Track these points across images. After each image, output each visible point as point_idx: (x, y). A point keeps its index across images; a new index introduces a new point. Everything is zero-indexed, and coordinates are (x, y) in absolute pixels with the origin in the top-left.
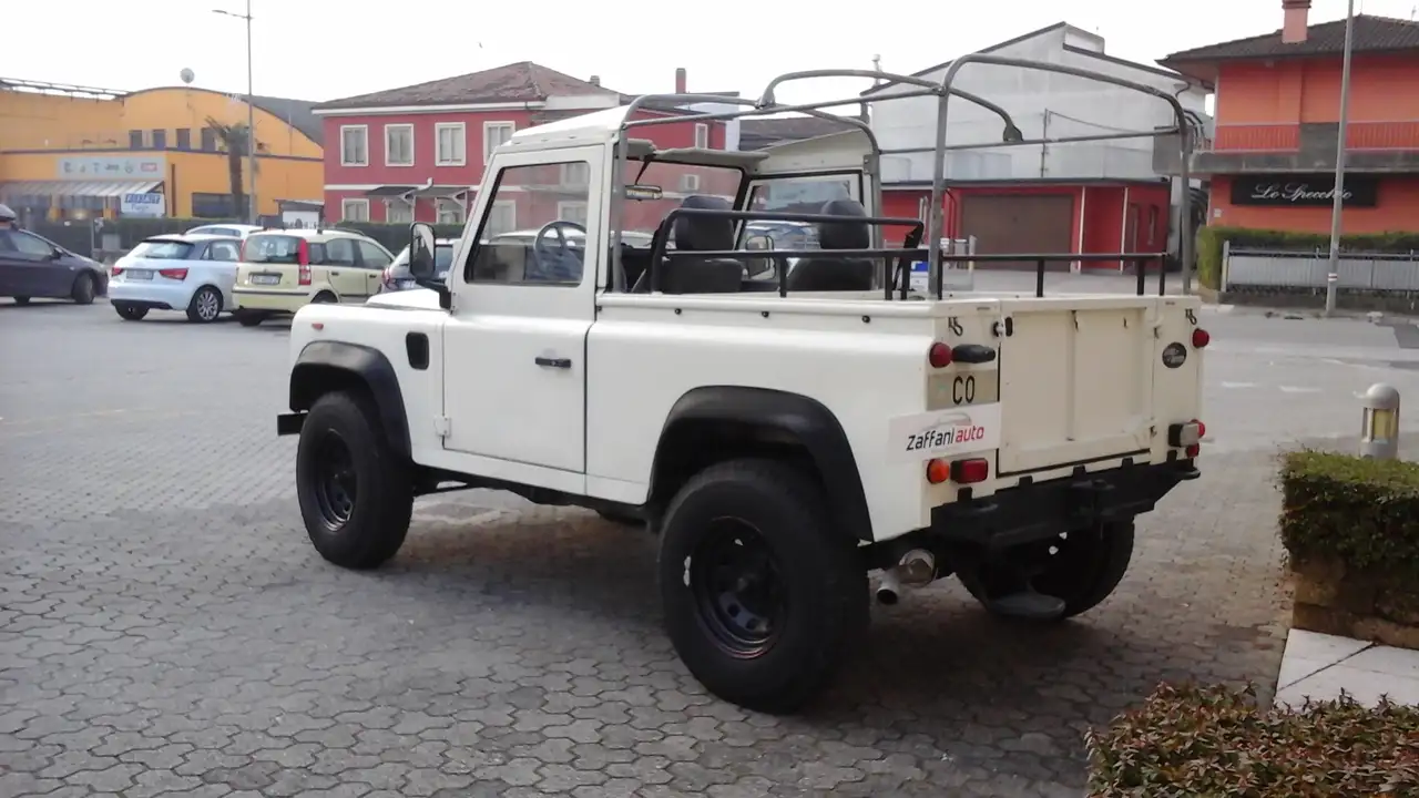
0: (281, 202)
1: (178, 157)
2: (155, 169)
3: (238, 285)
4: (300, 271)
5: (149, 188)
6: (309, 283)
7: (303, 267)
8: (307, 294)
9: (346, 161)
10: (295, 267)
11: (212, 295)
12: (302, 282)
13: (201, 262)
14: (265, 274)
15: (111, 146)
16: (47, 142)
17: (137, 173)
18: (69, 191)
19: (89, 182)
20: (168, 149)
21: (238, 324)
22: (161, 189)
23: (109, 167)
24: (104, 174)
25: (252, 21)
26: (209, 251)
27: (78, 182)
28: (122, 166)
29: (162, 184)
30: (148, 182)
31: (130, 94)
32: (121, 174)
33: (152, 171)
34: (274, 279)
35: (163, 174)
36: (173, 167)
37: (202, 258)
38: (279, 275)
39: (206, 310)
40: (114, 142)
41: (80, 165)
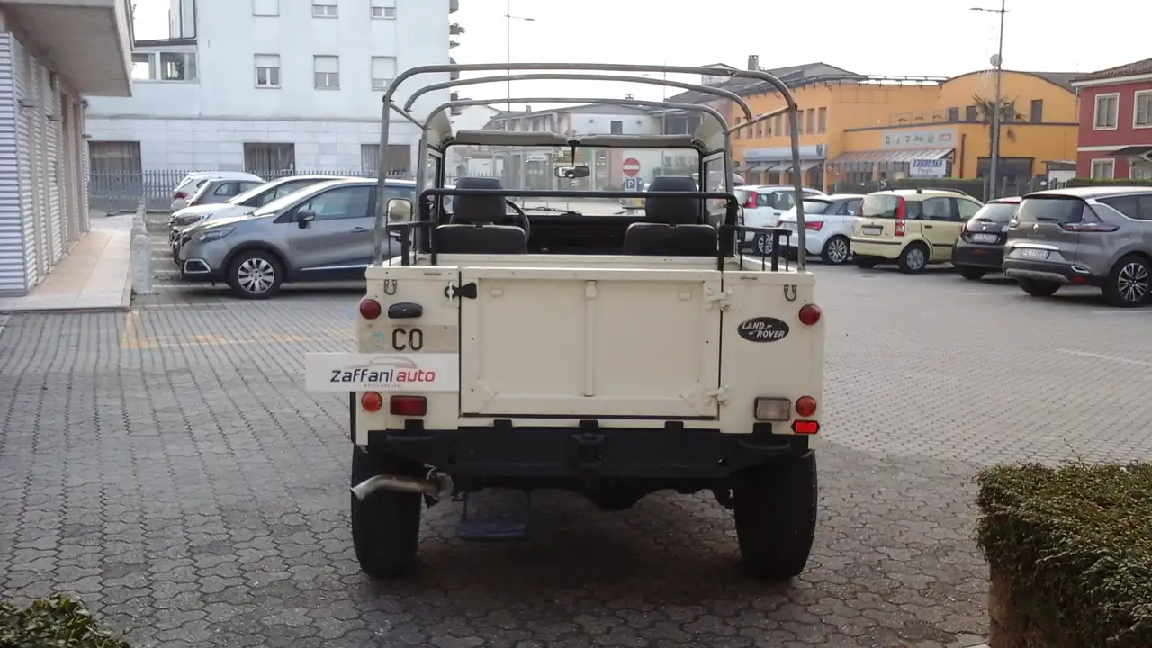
0: (1048, 163)
1: (969, 128)
2: (949, 140)
3: (855, 236)
4: (897, 224)
5: (943, 154)
6: (902, 234)
7: (899, 221)
8: (900, 244)
9: (1098, 125)
10: (893, 221)
11: (842, 243)
12: (897, 234)
13: (837, 217)
14: (872, 226)
15: (920, 121)
16: (879, 121)
17: (936, 143)
18: (885, 159)
19: (901, 151)
20: (961, 122)
21: (856, 267)
22: (952, 155)
23: (917, 139)
24: (913, 144)
25: (1005, 13)
26: (844, 208)
27: (894, 151)
28: (926, 138)
29: (954, 150)
30: (943, 149)
31: (949, 80)
32: (925, 144)
33: (946, 140)
34: (878, 230)
35: (955, 143)
36: (964, 136)
37: (837, 214)
38: (881, 228)
39: (835, 255)
40: (922, 119)
41: (896, 138)
